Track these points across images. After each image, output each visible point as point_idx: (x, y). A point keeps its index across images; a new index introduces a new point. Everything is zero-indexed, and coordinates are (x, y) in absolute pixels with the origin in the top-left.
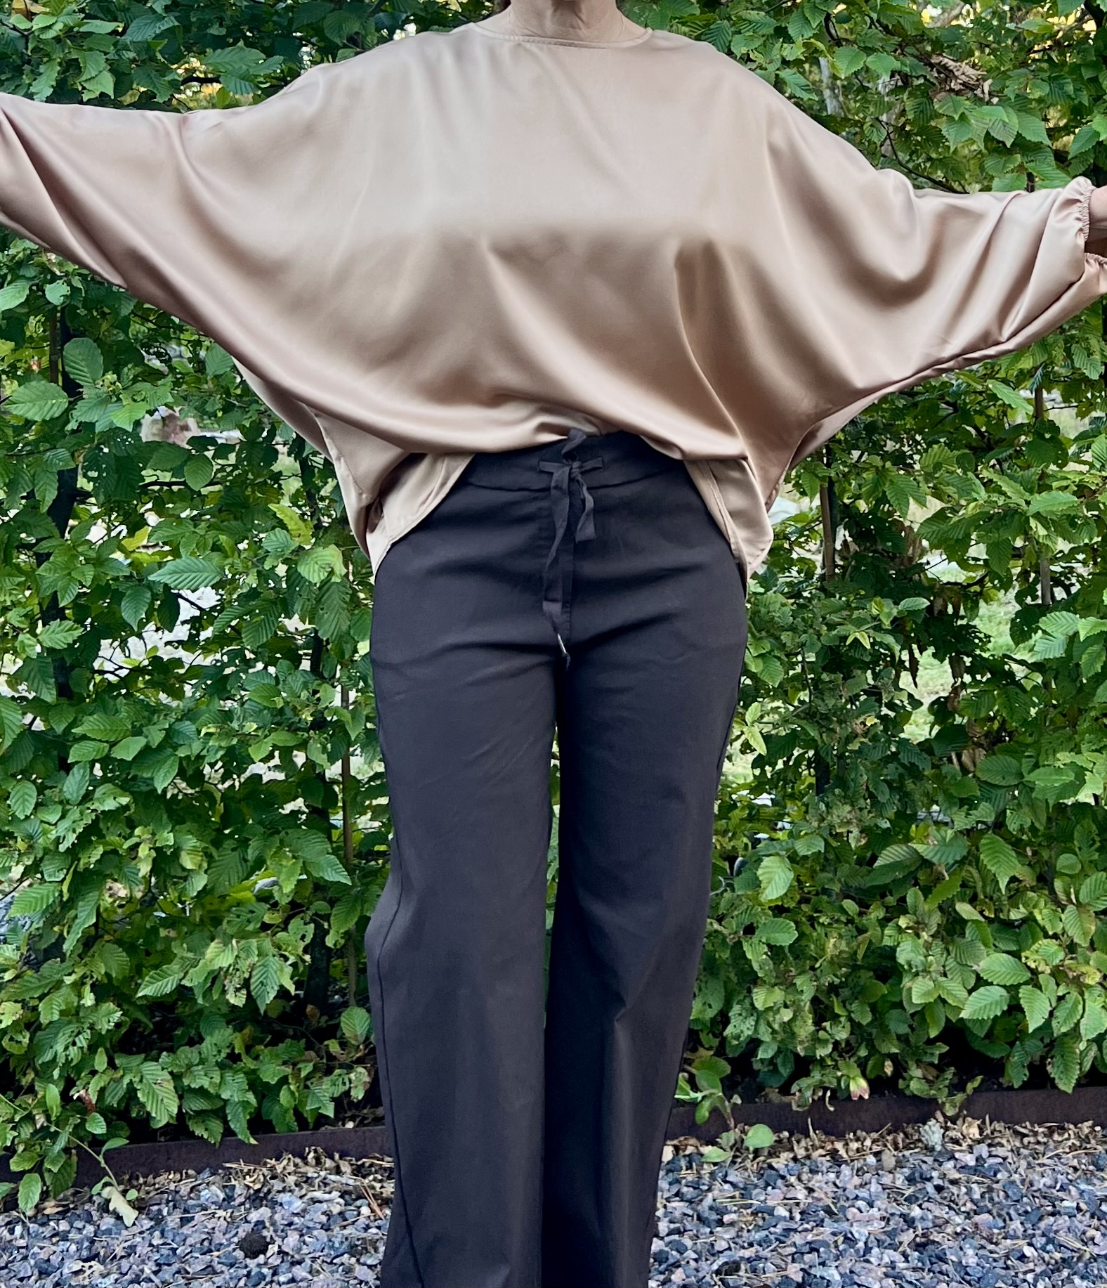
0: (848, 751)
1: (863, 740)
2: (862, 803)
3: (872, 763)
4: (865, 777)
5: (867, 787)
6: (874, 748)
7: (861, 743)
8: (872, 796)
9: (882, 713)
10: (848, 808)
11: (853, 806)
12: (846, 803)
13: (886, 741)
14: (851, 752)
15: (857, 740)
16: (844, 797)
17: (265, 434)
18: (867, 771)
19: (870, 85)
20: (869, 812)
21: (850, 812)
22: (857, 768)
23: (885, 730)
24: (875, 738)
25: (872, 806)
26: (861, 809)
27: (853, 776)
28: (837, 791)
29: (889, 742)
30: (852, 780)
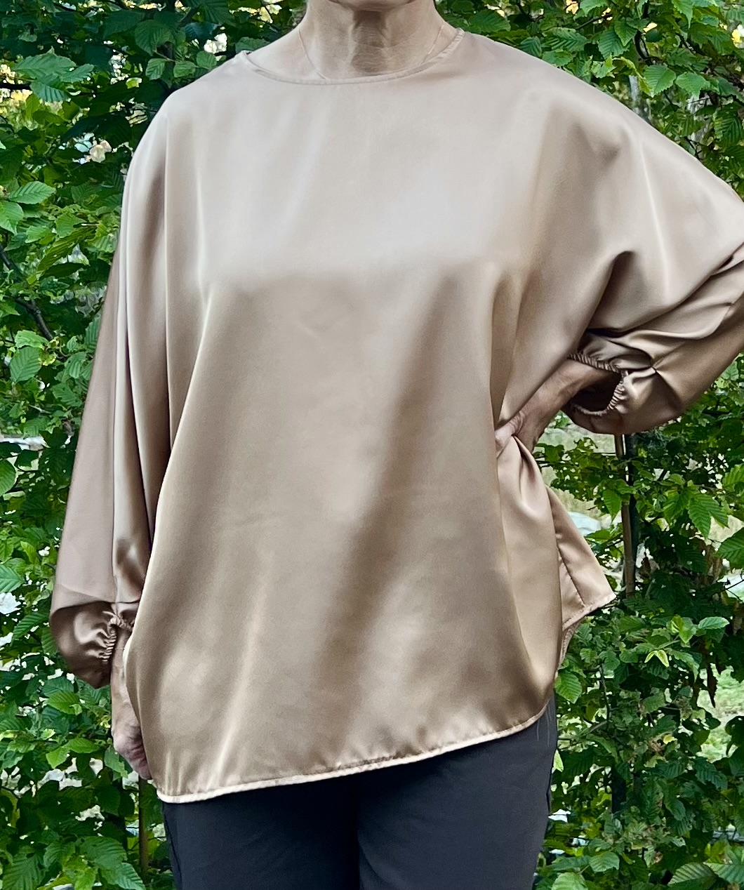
0: (644, 769)
1: (661, 758)
2: (657, 820)
3: (669, 781)
4: (661, 795)
5: (664, 806)
6: (671, 766)
7: (658, 761)
8: (667, 814)
9: (680, 732)
10: (644, 826)
11: (649, 824)
12: (642, 821)
13: (682, 760)
14: (648, 769)
15: (655, 757)
16: (640, 815)
17: (68, 441)
18: (664, 789)
20: (665, 830)
21: (645, 830)
22: (653, 786)
23: (683, 749)
24: (672, 757)
25: (668, 824)
26: (656, 827)
27: (649, 794)
28: (633, 808)
29: (685, 760)
30: (649, 798)
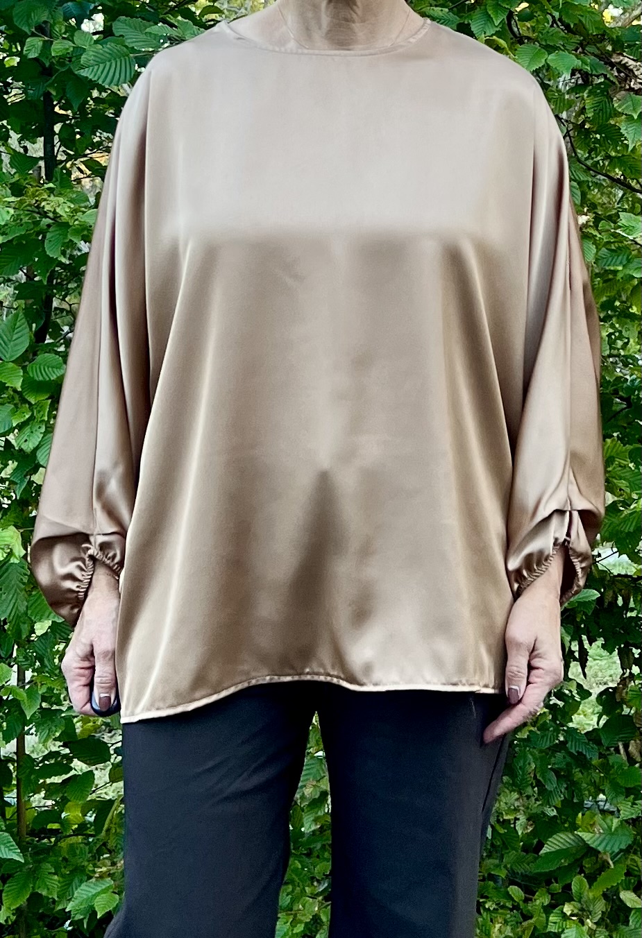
0: (517, 739)
1: (532, 728)
2: (529, 791)
3: (541, 751)
4: (533, 766)
5: (535, 776)
6: (542, 737)
7: (530, 731)
8: (539, 784)
9: (551, 703)
10: (516, 795)
11: (521, 794)
12: (514, 791)
13: (554, 731)
14: (520, 740)
15: (526, 728)
16: (514, 784)
18: (535, 760)
19: (551, 83)
20: (536, 800)
21: (517, 799)
22: (525, 757)
23: (554, 719)
24: (543, 728)
25: (539, 794)
26: (528, 797)
27: (521, 764)
28: (505, 778)
29: (557, 731)
30: (520, 768)
